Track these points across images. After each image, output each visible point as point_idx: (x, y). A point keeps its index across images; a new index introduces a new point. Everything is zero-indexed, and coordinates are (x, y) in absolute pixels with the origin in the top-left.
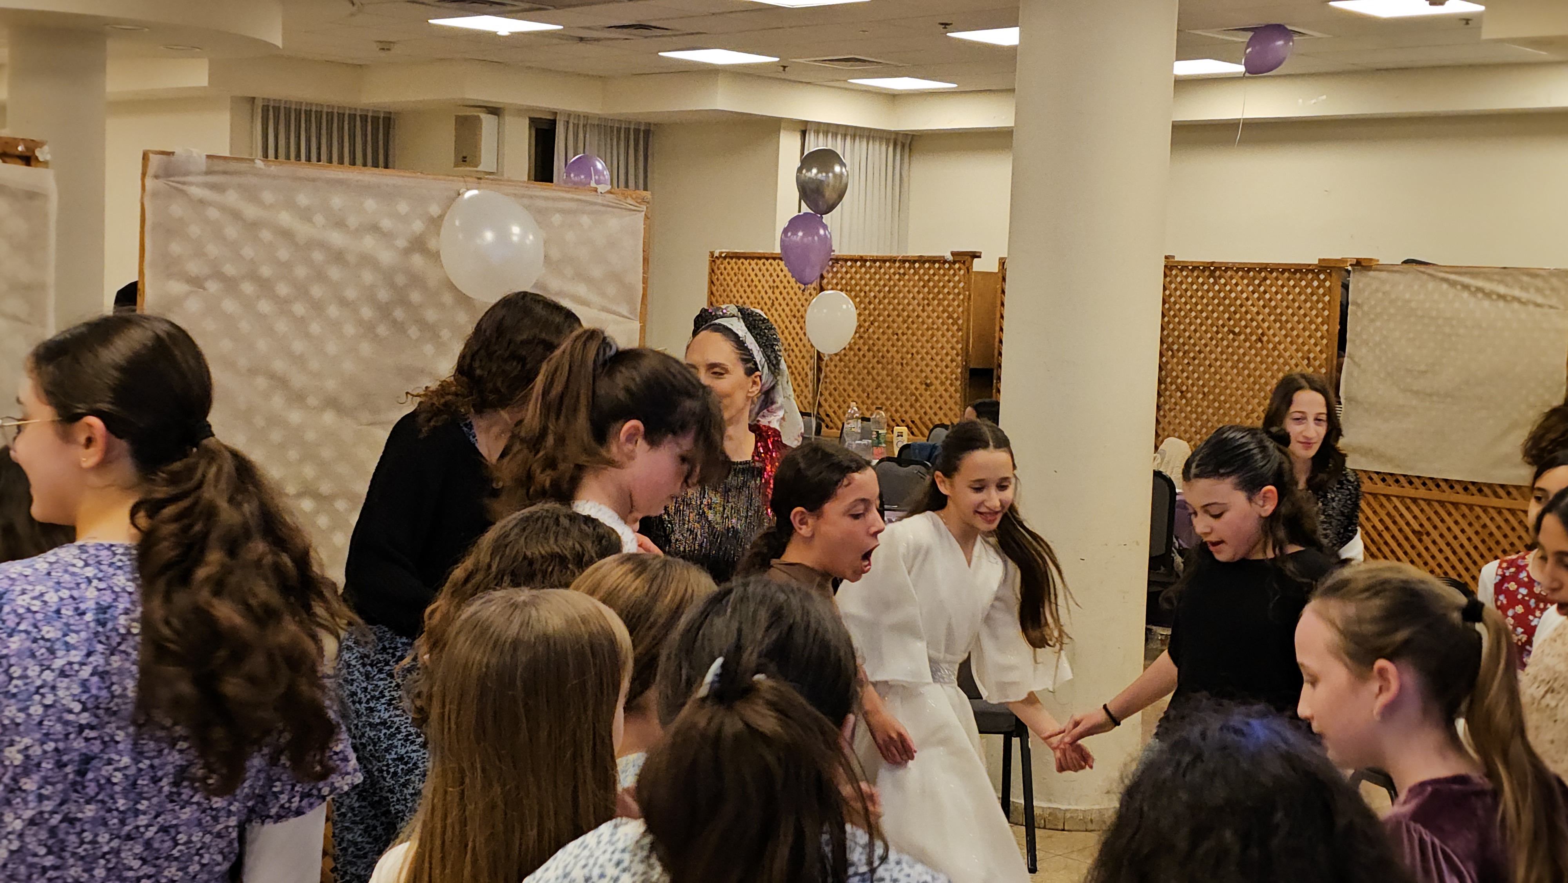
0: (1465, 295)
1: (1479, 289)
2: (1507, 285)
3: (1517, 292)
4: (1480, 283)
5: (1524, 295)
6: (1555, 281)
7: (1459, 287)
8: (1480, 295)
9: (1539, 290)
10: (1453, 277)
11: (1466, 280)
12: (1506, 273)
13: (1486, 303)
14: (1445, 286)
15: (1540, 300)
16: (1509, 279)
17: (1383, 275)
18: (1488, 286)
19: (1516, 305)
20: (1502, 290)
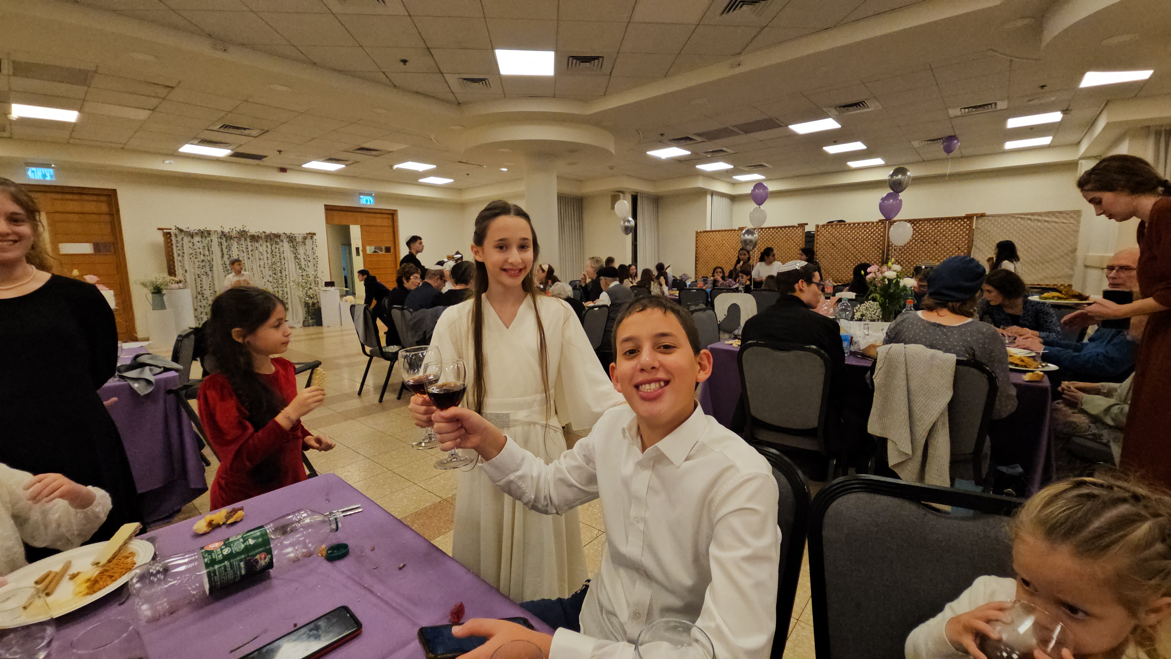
0: (1029, 222)
1: (1035, 219)
2: (1049, 217)
3: (1054, 219)
4: (1036, 217)
5: (1057, 220)
6: (1072, 214)
7: (1026, 220)
8: (1036, 222)
9: (1064, 218)
10: (1022, 216)
11: (1029, 217)
12: (1047, 214)
13: (1039, 224)
14: (1019, 220)
15: (1065, 221)
16: (1050, 215)
17: (990, 218)
18: (1040, 218)
19: (1053, 224)
20: (1047, 219)
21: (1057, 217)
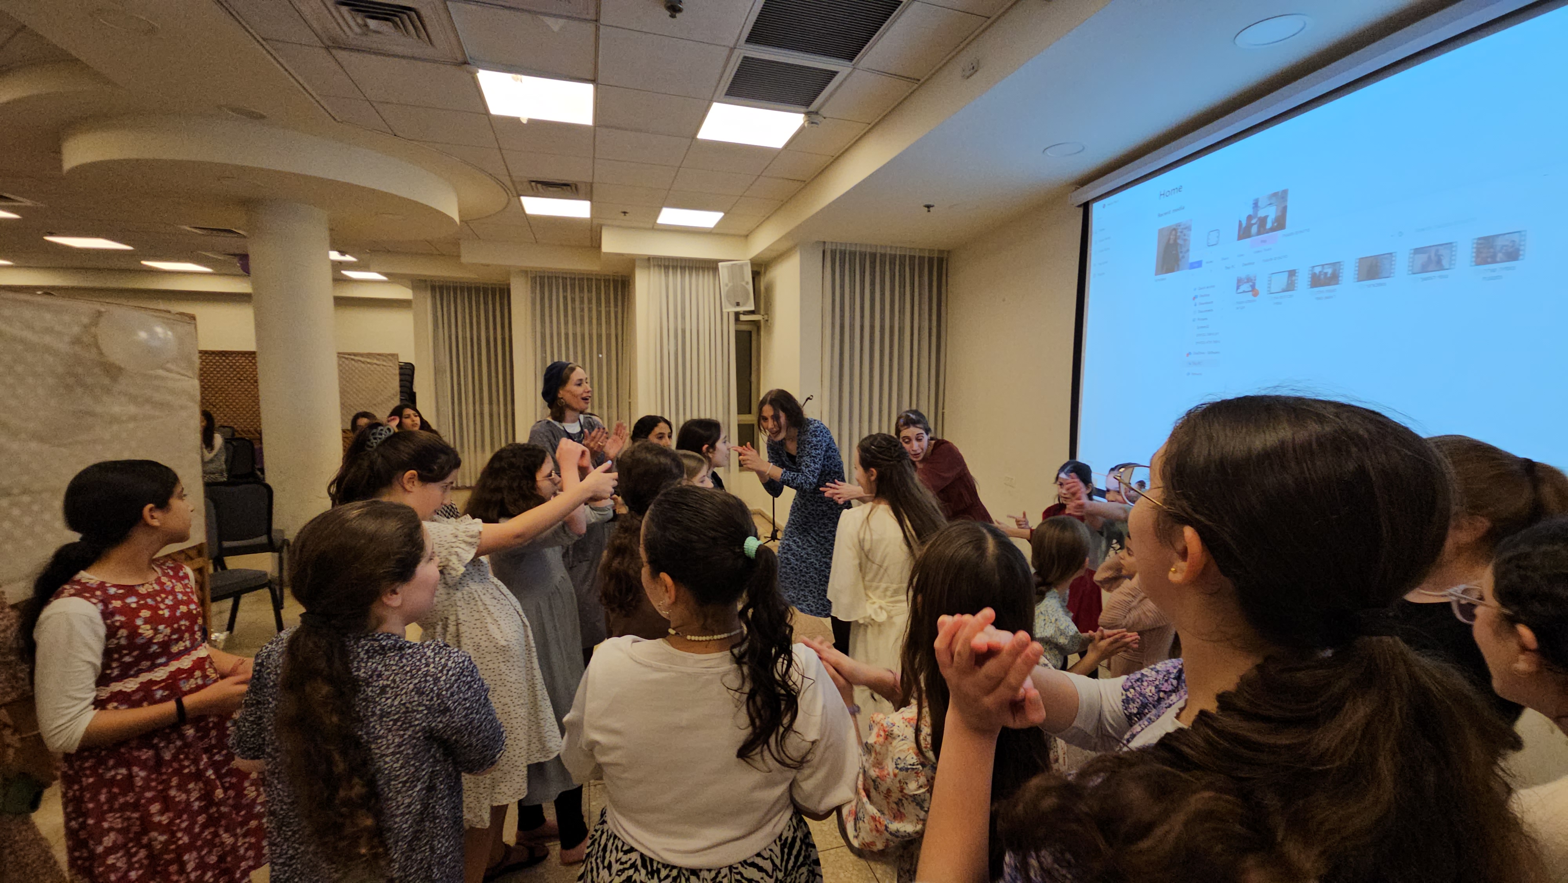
0: (353, 363)
1: (359, 361)
2: (371, 359)
3: (375, 361)
4: (359, 358)
5: (378, 362)
6: (391, 357)
7: (351, 360)
8: (361, 362)
9: (384, 361)
10: (348, 356)
11: (353, 357)
12: (369, 355)
13: (363, 365)
15: (385, 363)
16: (372, 357)
18: (364, 359)
19: (374, 366)
20: (369, 360)
21: (378, 360)
